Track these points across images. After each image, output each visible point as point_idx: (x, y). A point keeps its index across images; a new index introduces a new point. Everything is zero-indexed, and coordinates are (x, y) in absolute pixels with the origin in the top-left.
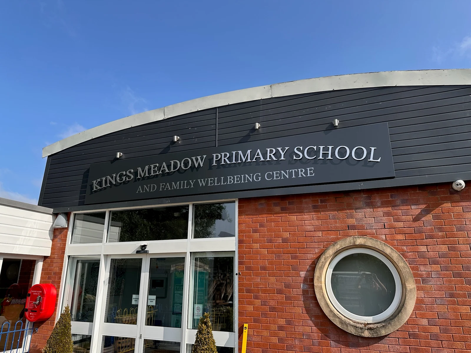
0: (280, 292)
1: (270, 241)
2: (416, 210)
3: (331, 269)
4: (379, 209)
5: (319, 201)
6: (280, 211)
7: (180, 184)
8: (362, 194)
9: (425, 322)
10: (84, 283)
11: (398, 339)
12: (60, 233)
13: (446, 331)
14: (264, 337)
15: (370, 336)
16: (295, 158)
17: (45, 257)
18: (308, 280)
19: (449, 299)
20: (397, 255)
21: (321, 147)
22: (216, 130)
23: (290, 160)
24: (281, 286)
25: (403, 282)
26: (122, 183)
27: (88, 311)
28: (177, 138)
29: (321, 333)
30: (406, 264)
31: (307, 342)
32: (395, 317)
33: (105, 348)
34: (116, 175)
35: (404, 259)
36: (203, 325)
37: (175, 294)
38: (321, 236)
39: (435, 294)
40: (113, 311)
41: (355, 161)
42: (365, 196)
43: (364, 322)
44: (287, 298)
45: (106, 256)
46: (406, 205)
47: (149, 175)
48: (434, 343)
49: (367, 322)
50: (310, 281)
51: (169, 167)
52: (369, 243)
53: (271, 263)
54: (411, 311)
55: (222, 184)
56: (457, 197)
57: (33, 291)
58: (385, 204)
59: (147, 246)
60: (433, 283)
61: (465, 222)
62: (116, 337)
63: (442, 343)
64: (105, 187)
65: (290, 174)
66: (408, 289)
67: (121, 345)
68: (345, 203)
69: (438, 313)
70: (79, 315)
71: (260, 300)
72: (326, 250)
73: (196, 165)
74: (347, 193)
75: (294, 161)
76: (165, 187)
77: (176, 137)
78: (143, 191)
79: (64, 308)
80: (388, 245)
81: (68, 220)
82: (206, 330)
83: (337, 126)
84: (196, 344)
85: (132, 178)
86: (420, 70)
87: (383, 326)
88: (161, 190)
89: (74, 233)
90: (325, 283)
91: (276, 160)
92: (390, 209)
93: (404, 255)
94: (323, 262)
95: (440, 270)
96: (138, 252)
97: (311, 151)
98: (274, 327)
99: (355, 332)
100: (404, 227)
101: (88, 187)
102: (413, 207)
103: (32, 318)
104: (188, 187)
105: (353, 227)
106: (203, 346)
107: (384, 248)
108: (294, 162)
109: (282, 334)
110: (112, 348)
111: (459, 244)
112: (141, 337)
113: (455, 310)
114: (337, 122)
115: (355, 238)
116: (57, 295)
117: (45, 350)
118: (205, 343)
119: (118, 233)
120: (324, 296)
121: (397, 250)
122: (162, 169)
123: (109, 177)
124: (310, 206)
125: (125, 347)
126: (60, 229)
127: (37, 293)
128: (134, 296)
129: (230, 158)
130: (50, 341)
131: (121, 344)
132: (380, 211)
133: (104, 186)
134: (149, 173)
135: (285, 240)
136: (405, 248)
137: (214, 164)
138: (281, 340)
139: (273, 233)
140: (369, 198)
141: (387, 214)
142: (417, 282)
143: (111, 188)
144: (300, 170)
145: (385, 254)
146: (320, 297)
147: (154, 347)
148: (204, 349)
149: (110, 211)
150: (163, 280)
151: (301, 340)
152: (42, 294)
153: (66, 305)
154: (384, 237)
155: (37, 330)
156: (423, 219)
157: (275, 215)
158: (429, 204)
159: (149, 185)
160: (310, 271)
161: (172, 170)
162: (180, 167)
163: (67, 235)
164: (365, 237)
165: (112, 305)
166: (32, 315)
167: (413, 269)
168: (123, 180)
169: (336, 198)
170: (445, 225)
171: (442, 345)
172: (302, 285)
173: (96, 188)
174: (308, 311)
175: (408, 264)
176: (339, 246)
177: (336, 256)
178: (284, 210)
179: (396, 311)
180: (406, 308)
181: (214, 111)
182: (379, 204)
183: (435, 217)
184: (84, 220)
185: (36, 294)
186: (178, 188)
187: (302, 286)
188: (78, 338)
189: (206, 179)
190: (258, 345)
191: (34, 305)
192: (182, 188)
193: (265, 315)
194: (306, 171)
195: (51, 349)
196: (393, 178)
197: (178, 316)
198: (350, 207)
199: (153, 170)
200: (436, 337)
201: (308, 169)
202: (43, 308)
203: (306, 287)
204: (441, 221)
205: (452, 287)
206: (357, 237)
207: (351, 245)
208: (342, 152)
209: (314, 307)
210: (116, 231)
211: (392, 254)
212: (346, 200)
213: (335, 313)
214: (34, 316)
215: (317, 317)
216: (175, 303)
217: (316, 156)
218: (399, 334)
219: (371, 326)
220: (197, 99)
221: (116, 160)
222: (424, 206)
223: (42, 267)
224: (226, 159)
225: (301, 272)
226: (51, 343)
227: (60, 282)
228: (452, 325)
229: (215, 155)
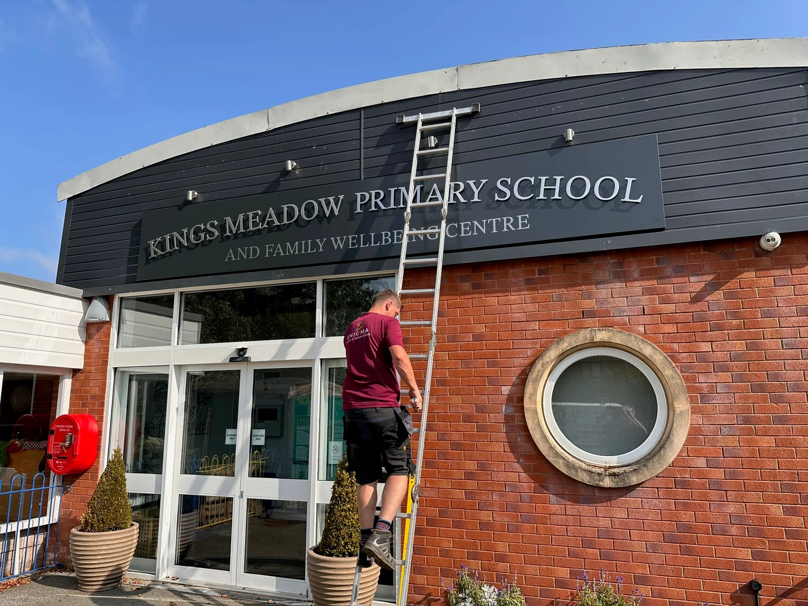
0: (468, 419)
1: (453, 339)
2: (696, 283)
3: (553, 381)
4: (636, 284)
5: (536, 271)
6: (471, 290)
7: (300, 245)
8: (609, 258)
9: (701, 462)
10: (144, 413)
11: (658, 490)
12: (98, 331)
13: (733, 476)
14: (443, 491)
15: (612, 485)
16: (497, 198)
17: (75, 371)
18: (515, 400)
19: (743, 426)
20: (662, 358)
21: (543, 179)
22: (360, 149)
23: (488, 202)
24: (471, 410)
25: (670, 401)
26: (200, 245)
27: (153, 458)
28: (293, 165)
29: (534, 482)
30: (677, 372)
31: (512, 497)
32: (655, 455)
33: (184, 515)
34: (189, 230)
35: (674, 365)
36: (344, 472)
37: (297, 432)
38: (537, 328)
39: (720, 418)
40: (195, 460)
41: (599, 201)
42: (614, 261)
43: (603, 465)
44: (480, 428)
45: (179, 367)
46: (682, 276)
47: (246, 230)
48: (714, 495)
49: (609, 465)
50: (517, 401)
51: (279, 215)
52: (618, 339)
53: (455, 374)
54: (681, 445)
55: (373, 245)
56: (766, 261)
57: (58, 426)
58: (646, 275)
59: (248, 350)
60: (719, 401)
61: (777, 302)
62: (201, 496)
63: (726, 494)
64: (170, 252)
65: (489, 227)
66: (678, 411)
67: (210, 514)
68: (579, 274)
69: (723, 449)
70: (138, 465)
71: (436, 433)
72: (544, 350)
73: (327, 213)
74: (583, 257)
75: (495, 202)
76: (274, 251)
77: (290, 161)
78: (236, 257)
79: (112, 452)
80: (649, 342)
81: (110, 309)
82: (348, 480)
83: (571, 141)
84: (333, 502)
85: (216, 236)
86: (717, 41)
87: (635, 470)
88: (267, 256)
89: (121, 331)
90: (542, 405)
91: (465, 203)
92: (655, 282)
93: (673, 357)
94: (539, 371)
95: (731, 381)
96: (232, 360)
97: (525, 186)
98: (459, 474)
99: (589, 480)
100: (676, 313)
101: (142, 253)
102: (692, 279)
103: (60, 469)
104: (315, 251)
105: (592, 314)
106: (344, 505)
107: (642, 346)
108: (495, 205)
109: (472, 485)
110: (194, 515)
111: (764, 339)
112: (241, 496)
113: (750, 443)
114: (571, 134)
115: (593, 331)
116: (99, 433)
117: (86, 518)
118: (348, 501)
119: (196, 333)
120: (539, 424)
121: (662, 349)
122: (267, 219)
123: (176, 234)
124: (521, 280)
125: (217, 516)
126: (97, 323)
127: (66, 429)
128: (229, 432)
129: (385, 200)
130: (92, 503)
131: (210, 512)
132: (637, 287)
133: (168, 249)
134: (246, 226)
135: (478, 337)
136: (675, 346)
137: (359, 210)
138: (469, 494)
139: (459, 326)
140: (620, 264)
141: (650, 291)
142: (692, 400)
143: (180, 253)
144: (505, 219)
145: (642, 355)
146: (534, 426)
147: (264, 515)
148: (345, 510)
149: (181, 293)
150: (277, 409)
151: (502, 494)
152: (75, 431)
153: (115, 447)
154: (642, 329)
155: (69, 487)
156: (708, 298)
157: (462, 297)
158: (719, 274)
159: (246, 248)
160: (517, 385)
161: (285, 222)
162: (300, 215)
163: (110, 333)
164: (610, 328)
165: (193, 451)
166: (59, 464)
167: (686, 379)
168: (200, 239)
169: (564, 266)
170: (743, 309)
171: (727, 497)
172: (504, 407)
173: (155, 253)
174: (513, 448)
175: (679, 372)
176: (566, 344)
177: (561, 360)
178: (477, 288)
179: (656, 446)
180: (672, 441)
181: (357, 115)
182: (636, 275)
183: (729, 295)
184: (136, 310)
185: (64, 430)
186: (297, 253)
187: (504, 409)
188: (138, 502)
189: (345, 237)
190: (433, 504)
191: (62, 447)
192: (303, 252)
193: (444, 455)
194: (516, 220)
195: (95, 515)
196: (662, 229)
197: (302, 466)
198: (587, 280)
199: (253, 222)
200: (717, 486)
201: (520, 217)
202: (77, 452)
203: (511, 410)
204: (737, 301)
205: (748, 408)
206: (597, 329)
207: (587, 342)
208: (578, 187)
209: (523, 442)
210: (194, 328)
211: (654, 356)
212: (581, 269)
213: (558, 450)
214: (64, 465)
215: (527, 457)
216: (298, 445)
217: (533, 194)
218: (659, 483)
219: (615, 470)
220: (327, 94)
221: (186, 205)
222: (712, 277)
223: (70, 388)
224: (378, 201)
225: (503, 387)
226: (94, 506)
227: (103, 410)
228: (744, 467)
229: (359, 195)
